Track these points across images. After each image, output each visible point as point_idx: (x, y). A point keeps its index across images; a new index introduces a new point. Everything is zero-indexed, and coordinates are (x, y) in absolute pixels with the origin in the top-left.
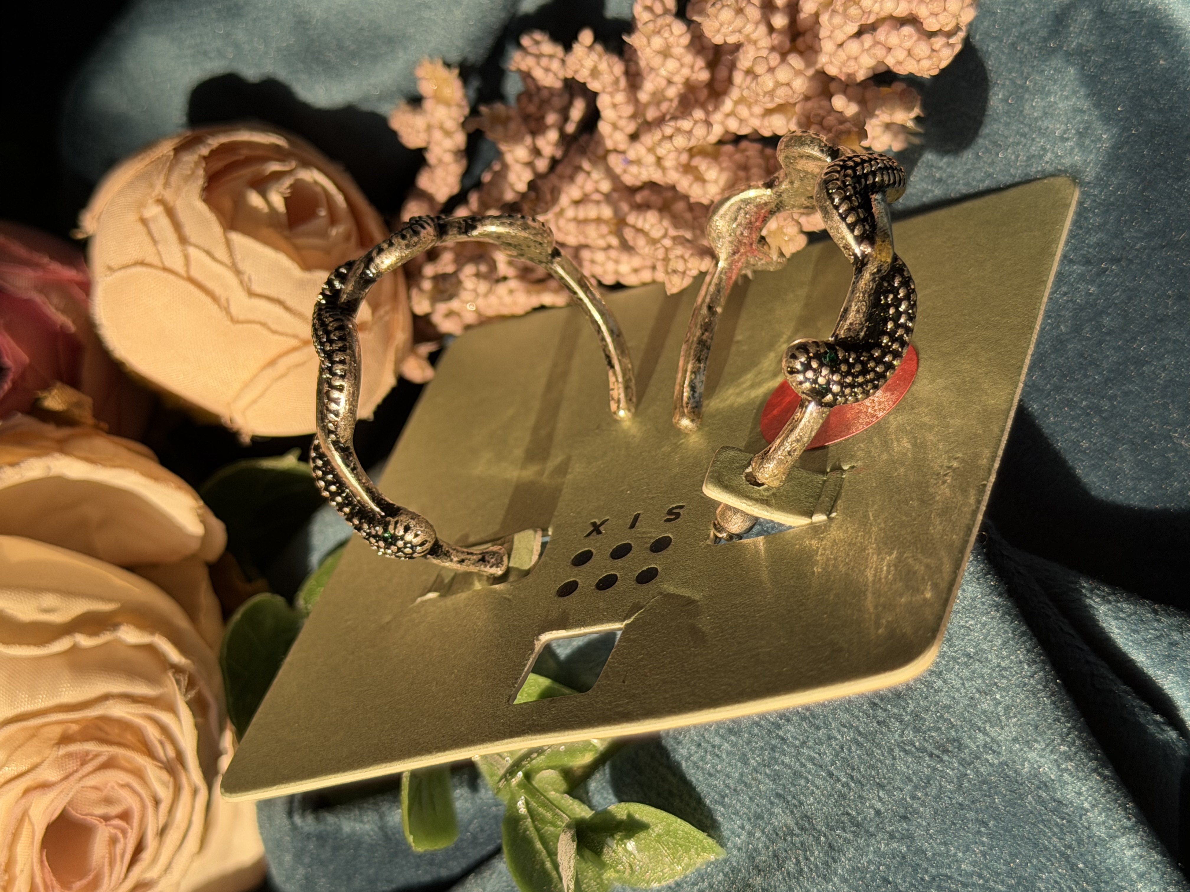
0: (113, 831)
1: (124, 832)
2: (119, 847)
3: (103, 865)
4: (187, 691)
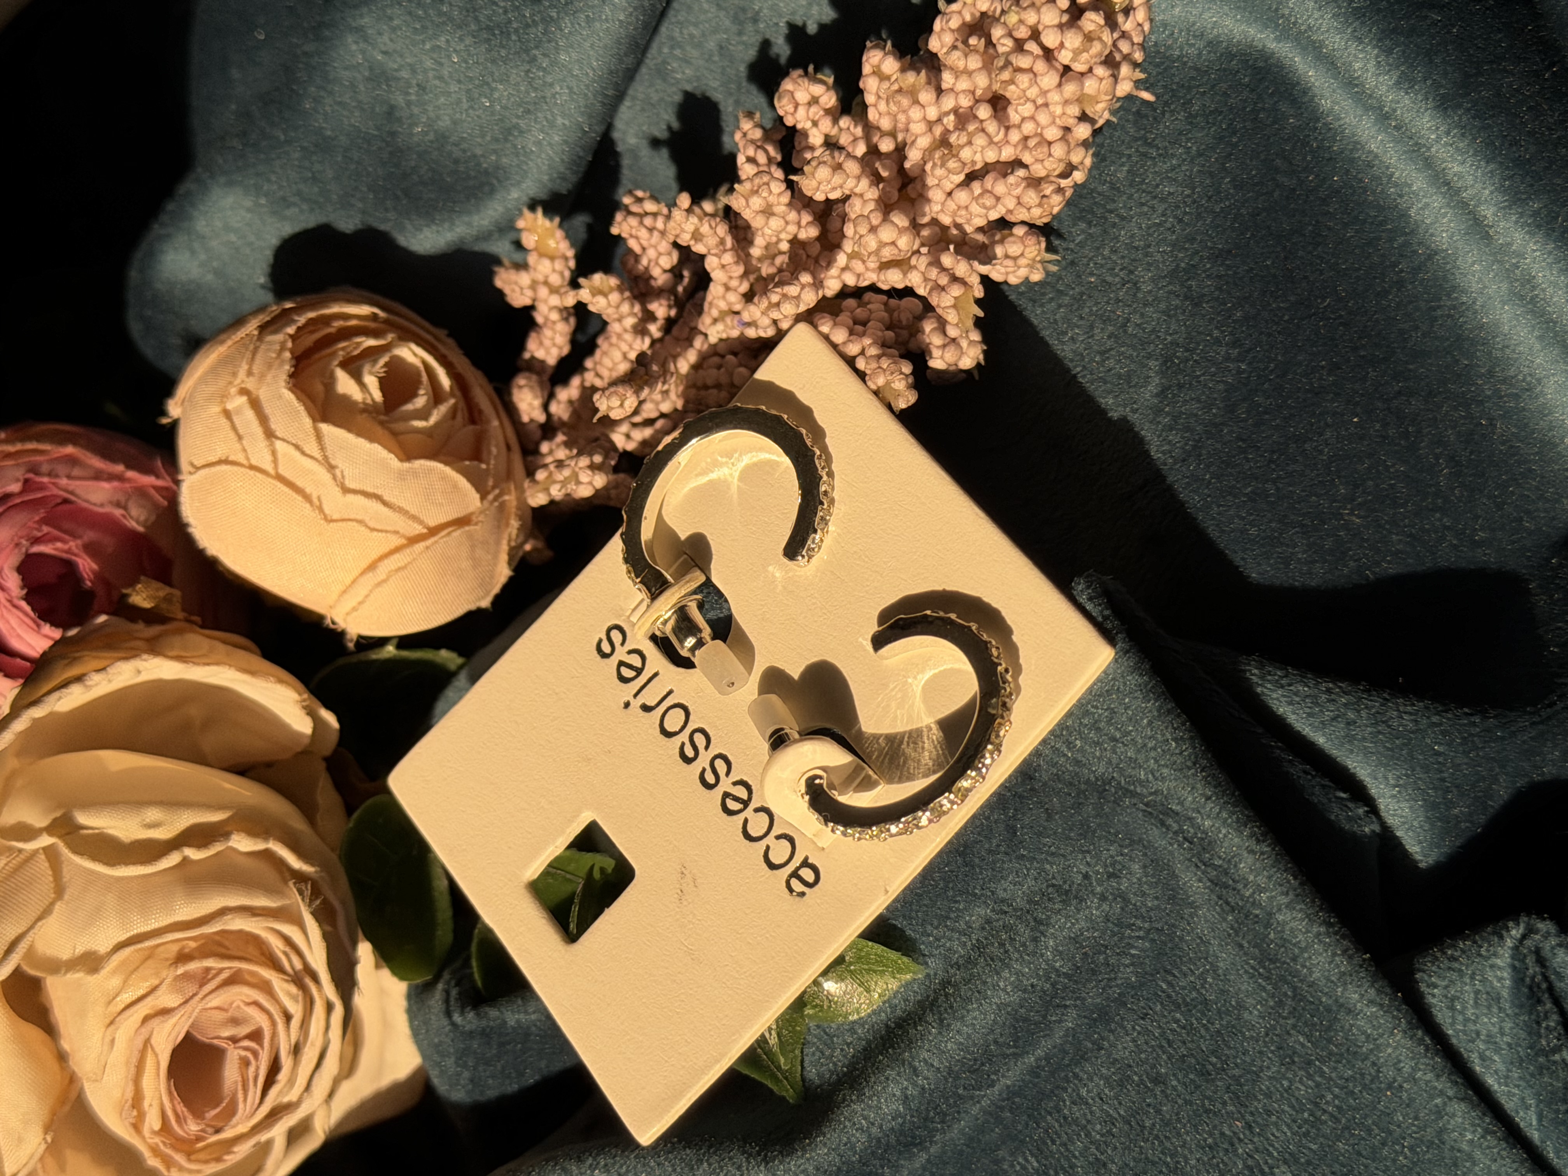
0: (243, 1053)
1: (255, 1054)
2: (252, 1070)
3: (236, 1090)
4: (311, 901)
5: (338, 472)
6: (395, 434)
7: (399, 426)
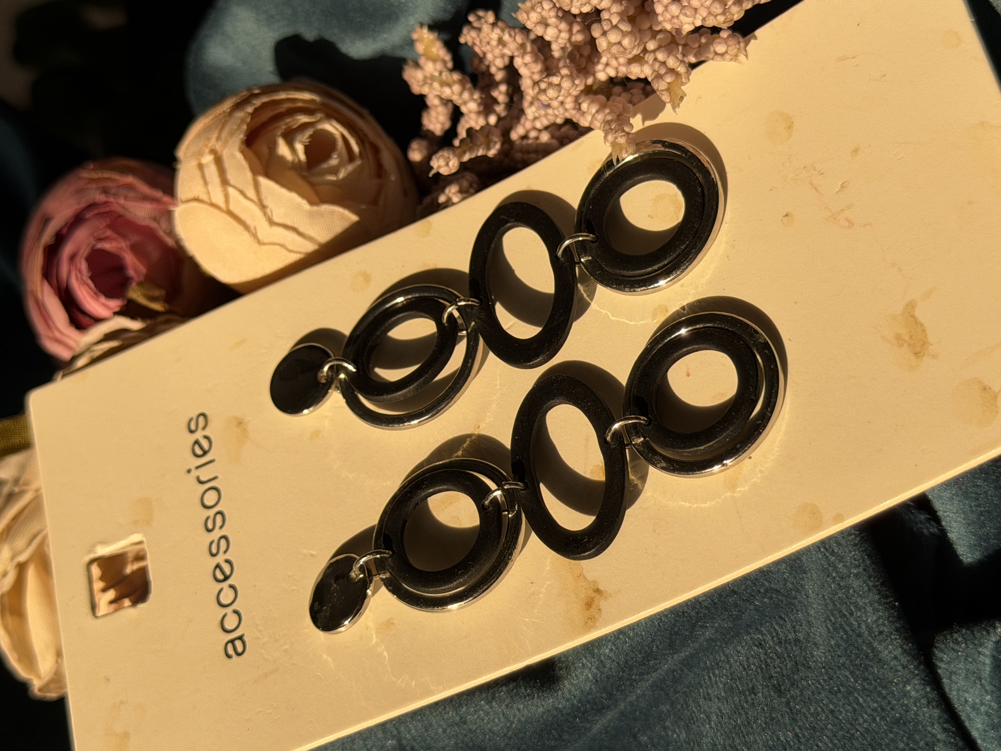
5: (268, 211)
6: (312, 185)
7: (316, 179)
